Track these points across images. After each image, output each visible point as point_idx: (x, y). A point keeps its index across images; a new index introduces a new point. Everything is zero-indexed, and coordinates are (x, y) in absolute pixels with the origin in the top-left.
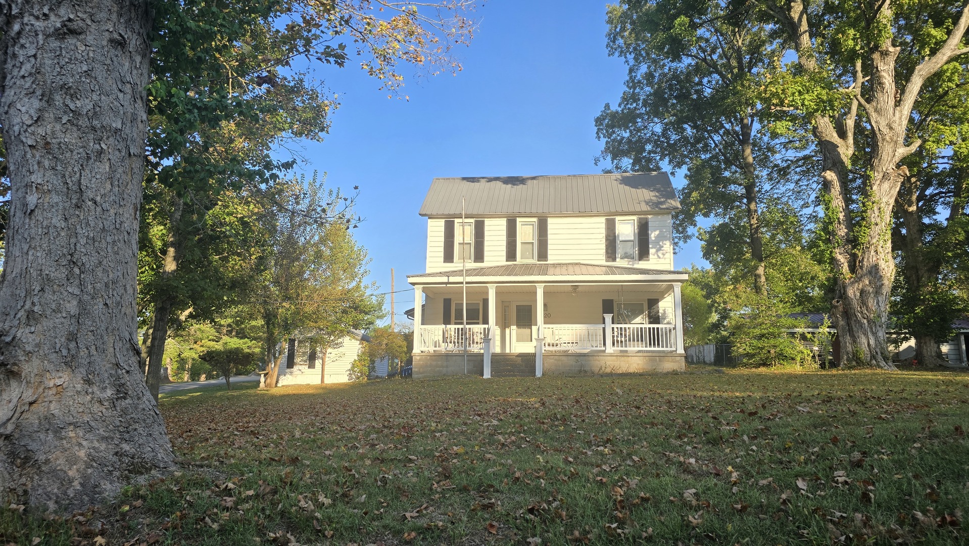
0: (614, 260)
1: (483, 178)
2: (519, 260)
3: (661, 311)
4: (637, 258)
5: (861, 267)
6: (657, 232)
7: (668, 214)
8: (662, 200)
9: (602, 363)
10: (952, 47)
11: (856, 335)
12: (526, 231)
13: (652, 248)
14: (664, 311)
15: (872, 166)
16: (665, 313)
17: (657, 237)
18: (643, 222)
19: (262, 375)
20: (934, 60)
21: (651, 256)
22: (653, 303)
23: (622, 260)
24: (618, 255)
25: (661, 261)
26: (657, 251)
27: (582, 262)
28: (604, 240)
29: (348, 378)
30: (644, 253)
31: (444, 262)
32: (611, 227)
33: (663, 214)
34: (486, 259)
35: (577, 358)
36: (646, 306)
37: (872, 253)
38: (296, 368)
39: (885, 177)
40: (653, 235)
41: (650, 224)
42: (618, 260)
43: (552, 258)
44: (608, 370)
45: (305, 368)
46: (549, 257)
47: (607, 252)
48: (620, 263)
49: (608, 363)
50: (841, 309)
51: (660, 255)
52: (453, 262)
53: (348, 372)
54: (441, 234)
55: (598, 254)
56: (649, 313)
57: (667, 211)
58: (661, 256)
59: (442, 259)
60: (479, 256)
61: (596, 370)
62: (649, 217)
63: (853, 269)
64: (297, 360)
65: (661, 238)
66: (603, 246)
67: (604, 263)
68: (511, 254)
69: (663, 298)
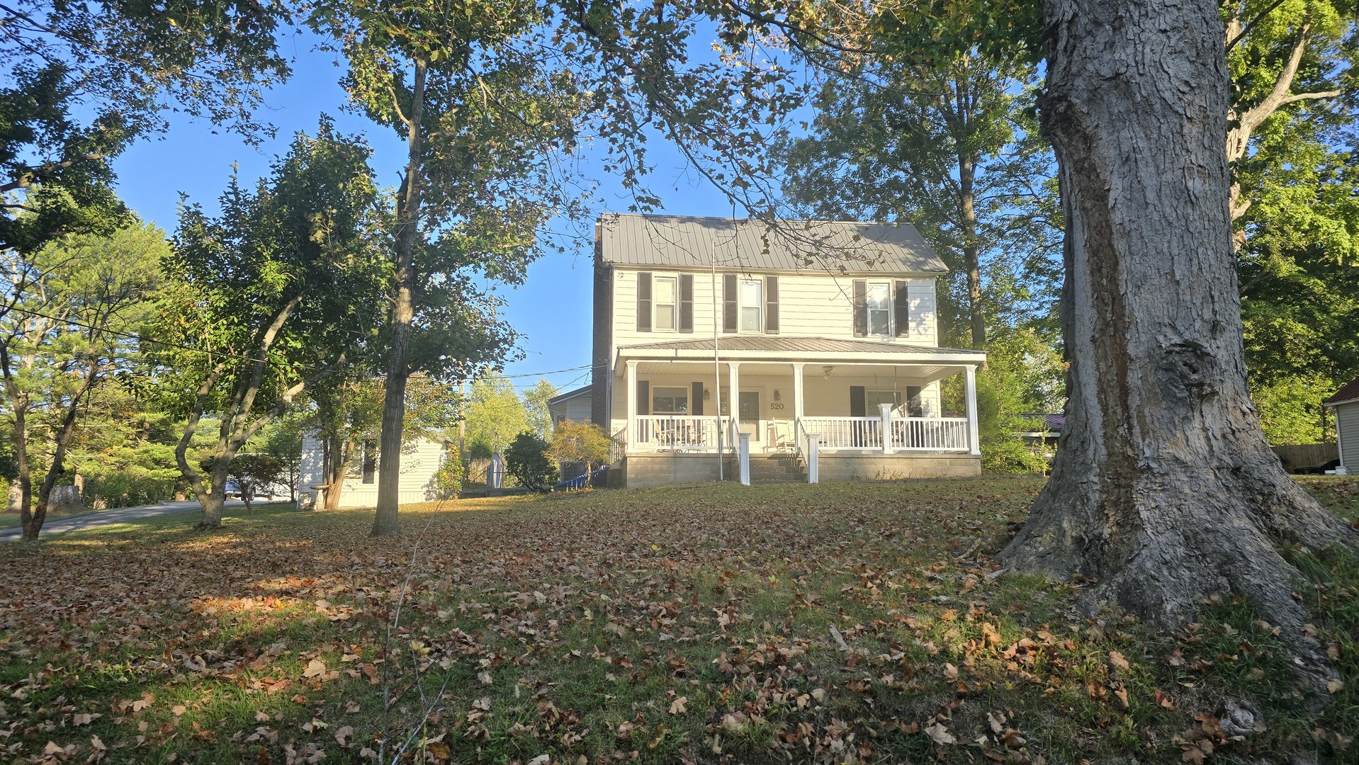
0: (865, 334)
1: (672, 217)
2: (741, 332)
3: (923, 403)
4: (893, 333)
6: (917, 301)
7: (931, 277)
8: (921, 259)
9: (880, 468)
10: (1283, 93)
12: (749, 294)
13: (912, 321)
14: (927, 402)
16: (928, 405)
17: (917, 307)
18: (901, 287)
19: (321, 491)
20: (1264, 107)
21: (910, 331)
22: (913, 392)
23: (874, 336)
24: (870, 329)
25: (923, 338)
26: (918, 325)
27: (823, 336)
28: (851, 309)
29: (424, 497)
30: (902, 327)
31: (638, 330)
32: (860, 290)
33: (924, 277)
34: (695, 328)
35: (848, 461)
36: (904, 395)
40: (913, 304)
41: (909, 290)
42: (869, 335)
43: (785, 330)
44: (887, 477)
45: (358, 483)
46: (781, 329)
47: (855, 324)
48: (871, 338)
49: (887, 467)
51: (921, 329)
52: (650, 331)
53: (426, 489)
54: (634, 291)
55: (844, 326)
56: (909, 404)
57: (931, 274)
58: (923, 332)
59: (635, 327)
60: (686, 323)
61: (872, 476)
62: (909, 280)
65: (921, 308)
66: (851, 317)
67: (851, 338)
68: (730, 323)
69: (926, 385)
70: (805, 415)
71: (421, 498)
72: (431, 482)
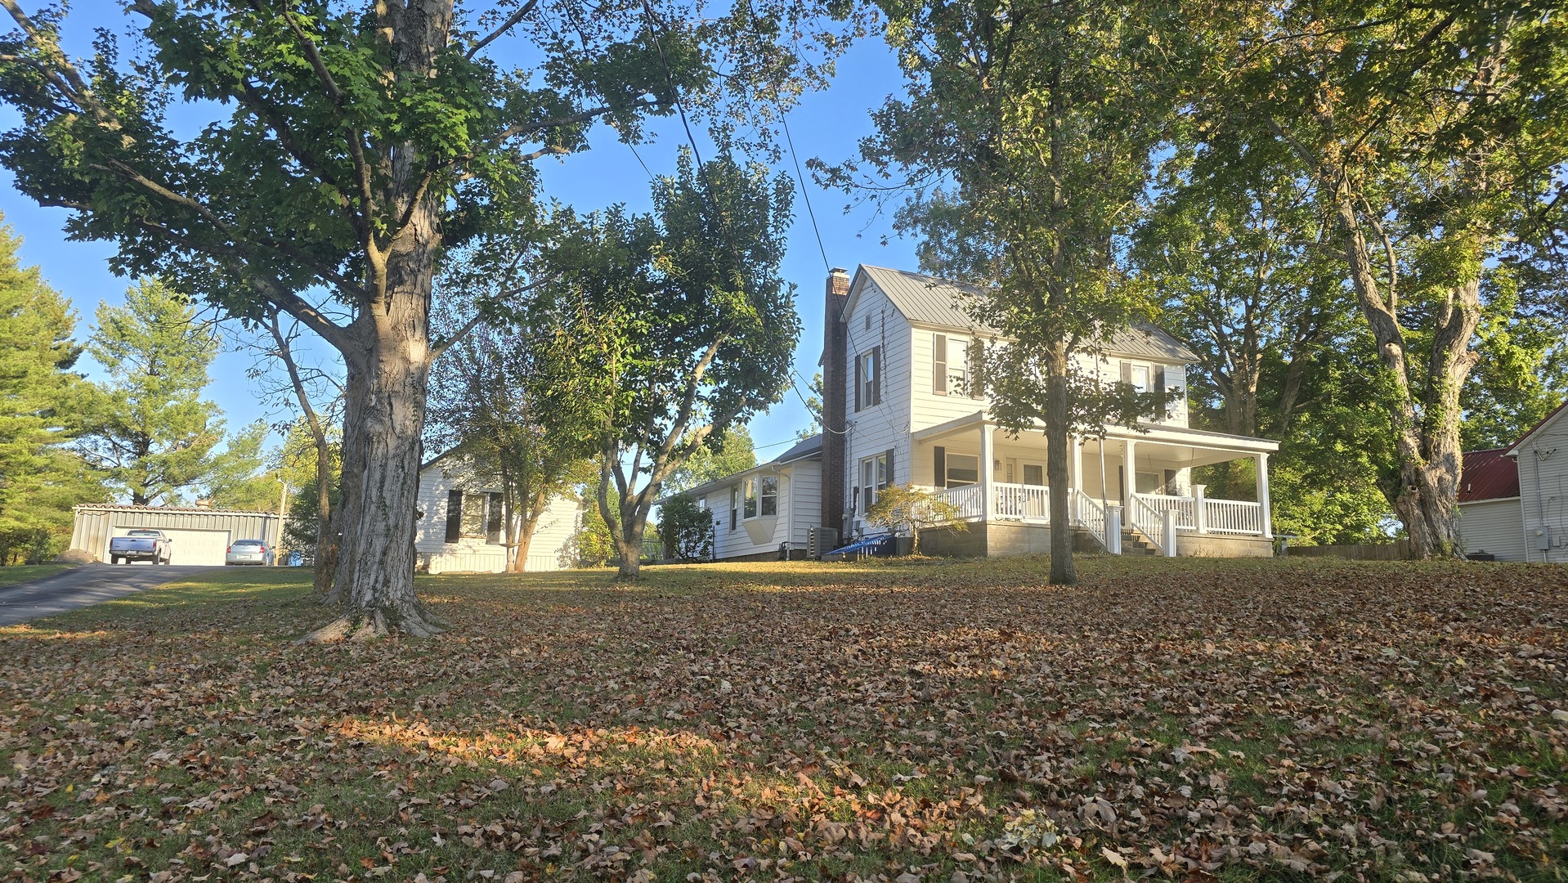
3: (1178, 484)
5: (1437, 454)
7: (1182, 365)
9: (1195, 547)
11: (1436, 525)
13: (1168, 404)
14: (1180, 485)
15: (1450, 346)
16: (1181, 488)
18: (1158, 371)
22: (1170, 475)
25: (1176, 423)
29: (557, 563)
31: (934, 394)
32: (1126, 372)
33: (1177, 364)
36: (1162, 478)
37: (1449, 440)
38: (462, 542)
39: (1460, 360)
41: (1166, 376)
44: (1202, 555)
45: (480, 543)
49: (1203, 546)
50: (1417, 496)
52: (945, 395)
56: (1167, 487)
57: (1183, 362)
58: (1175, 417)
59: (931, 389)
62: (1166, 365)
63: (1425, 453)
64: (463, 529)
69: (1179, 469)
70: (1138, 491)
71: (552, 566)
72: (566, 547)
